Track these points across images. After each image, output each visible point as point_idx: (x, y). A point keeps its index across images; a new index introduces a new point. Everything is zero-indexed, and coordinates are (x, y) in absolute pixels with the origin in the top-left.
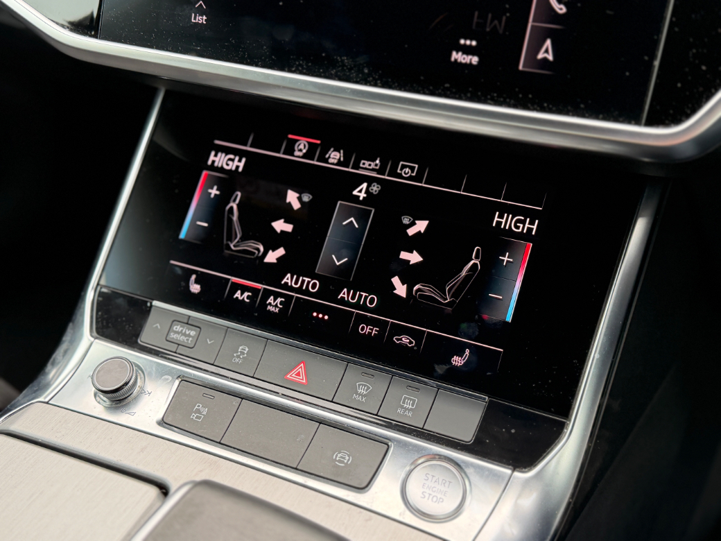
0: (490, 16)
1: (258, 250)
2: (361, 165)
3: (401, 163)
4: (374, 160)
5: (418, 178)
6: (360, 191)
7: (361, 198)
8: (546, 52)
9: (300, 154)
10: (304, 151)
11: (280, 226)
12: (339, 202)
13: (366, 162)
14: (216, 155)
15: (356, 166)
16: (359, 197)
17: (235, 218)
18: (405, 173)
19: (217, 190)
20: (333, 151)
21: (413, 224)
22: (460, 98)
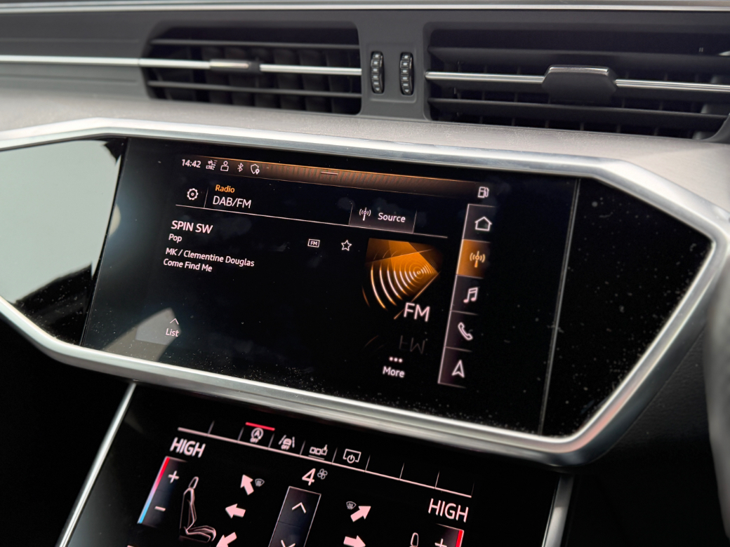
0: (413, 339)
1: (211, 535)
2: (311, 452)
3: (347, 450)
4: (322, 447)
5: (361, 465)
6: (309, 477)
7: (310, 484)
8: (459, 370)
9: (256, 440)
10: (260, 438)
11: (234, 511)
12: (289, 487)
13: (315, 448)
14: (178, 442)
15: (306, 453)
16: (308, 482)
17: (192, 503)
18: (350, 460)
19: (177, 475)
20: (286, 438)
21: (356, 509)
22: (390, 405)
